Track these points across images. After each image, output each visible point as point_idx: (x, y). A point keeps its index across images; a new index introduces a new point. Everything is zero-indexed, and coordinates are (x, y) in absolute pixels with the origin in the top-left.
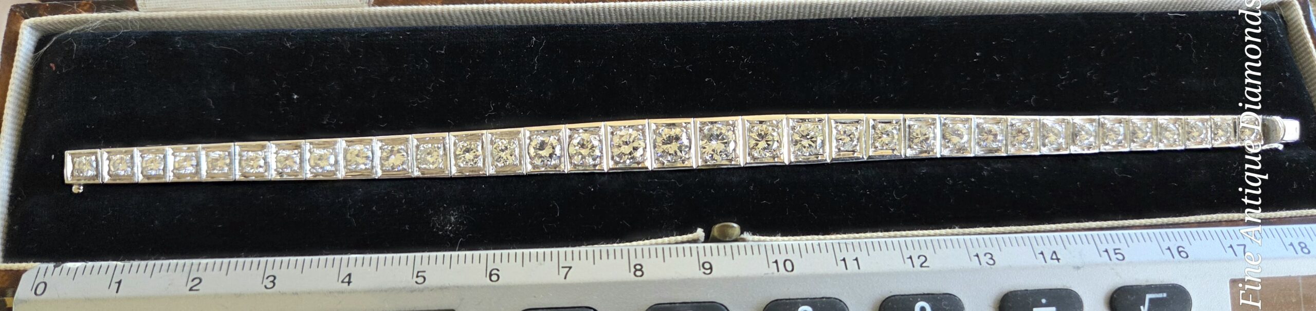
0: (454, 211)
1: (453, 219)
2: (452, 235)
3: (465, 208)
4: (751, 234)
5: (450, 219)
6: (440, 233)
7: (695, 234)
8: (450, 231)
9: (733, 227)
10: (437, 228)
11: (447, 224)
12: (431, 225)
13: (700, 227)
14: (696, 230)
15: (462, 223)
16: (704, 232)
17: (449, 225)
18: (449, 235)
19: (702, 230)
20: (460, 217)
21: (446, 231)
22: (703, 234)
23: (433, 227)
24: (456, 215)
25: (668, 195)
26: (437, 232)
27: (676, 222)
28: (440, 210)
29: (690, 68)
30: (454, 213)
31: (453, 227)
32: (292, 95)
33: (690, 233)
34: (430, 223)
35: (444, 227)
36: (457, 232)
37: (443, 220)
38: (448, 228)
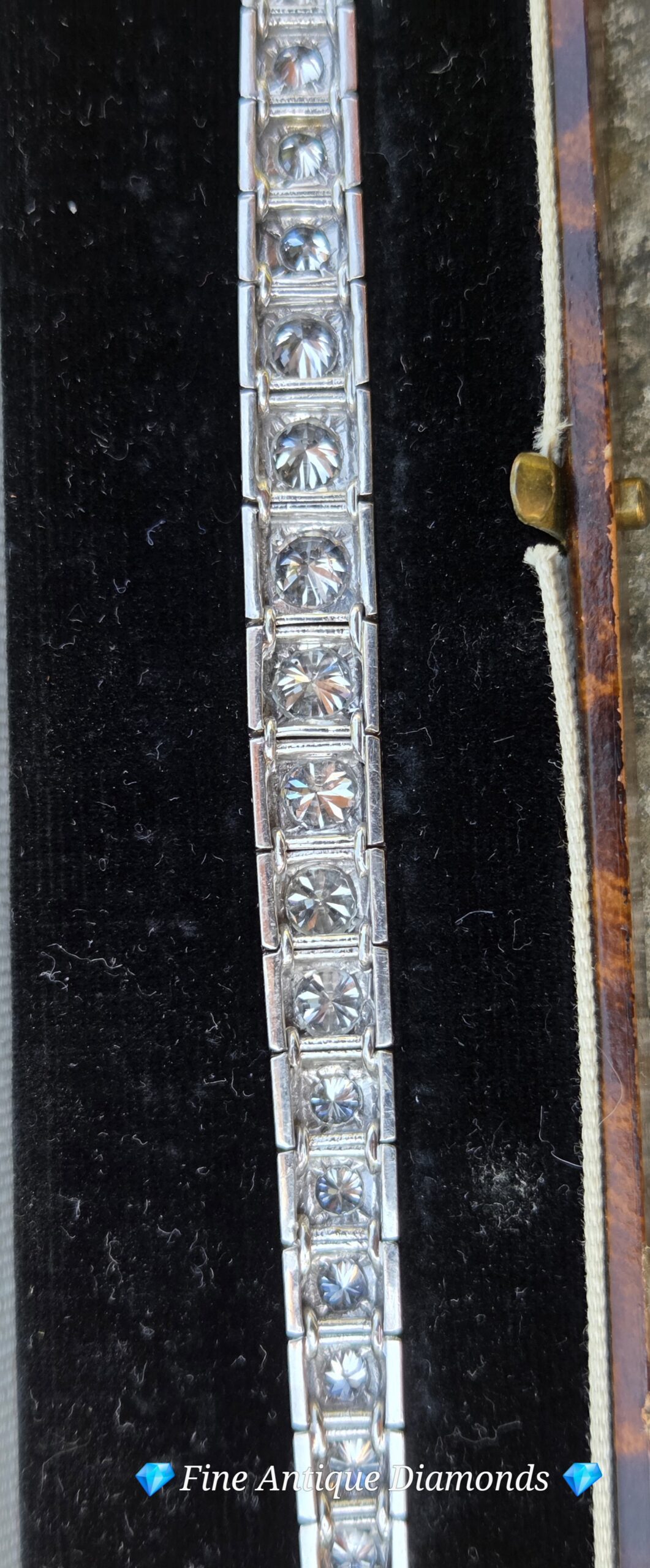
0: (479, 1172)
1: (500, 1177)
2: (541, 1180)
3: (474, 1145)
4: (539, 429)
5: (500, 1182)
6: (535, 1208)
7: (538, 570)
8: (531, 1182)
9: (520, 468)
10: (523, 1215)
11: (513, 1191)
12: (516, 1231)
13: (522, 557)
14: (528, 566)
15: (511, 1155)
16: (534, 544)
17: (516, 1187)
18: (542, 1186)
19: (529, 549)
20: (496, 1158)
21: (531, 1194)
22: (540, 547)
23: (521, 1226)
24: (489, 1168)
25: (442, 637)
26: (534, 1215)
27: (510, 618)
28: (480, 1209)
29: (121, 584)
30: (486, 1173)
31: (522, 1176)
33: (537, 581)
34: (512, 1235)
35: (519, 1199)
36: (534, 1167)
37: (504, 1202)
38: (522, 1188)
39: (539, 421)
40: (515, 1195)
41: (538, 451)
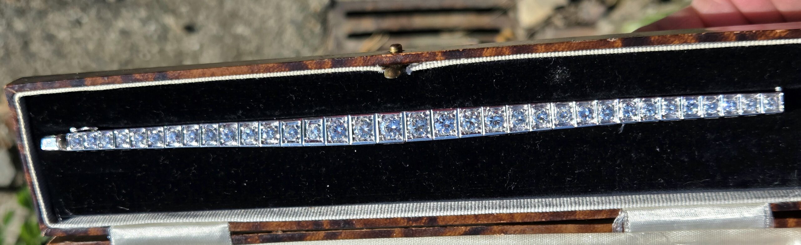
0: (556, 81)
1: (557, 77)
2: (558, 67)
3: (550, 83)
5: (559, 77)
6: (565, 68)
7: (412, 71)
8: (559, 69)
9: (389, 76)
10: (566, 70)
12: (570, 72)
14: (411, 73)
15: (552, 74)
16: (406, 72)
18: (560, 67)
20: (553, 78)
21: (561, 69)
24: (555, 79)
26: (567, 68)
28: (565, 81)
31: (557, 71)
32: (660, 150)
33: (415, 71)
35: (563, 72)
36: (555, 69)
37: (563, 75)
38: (560, 71)
39: (377, 72)
40: (561, 73)
41: (384, 72)
